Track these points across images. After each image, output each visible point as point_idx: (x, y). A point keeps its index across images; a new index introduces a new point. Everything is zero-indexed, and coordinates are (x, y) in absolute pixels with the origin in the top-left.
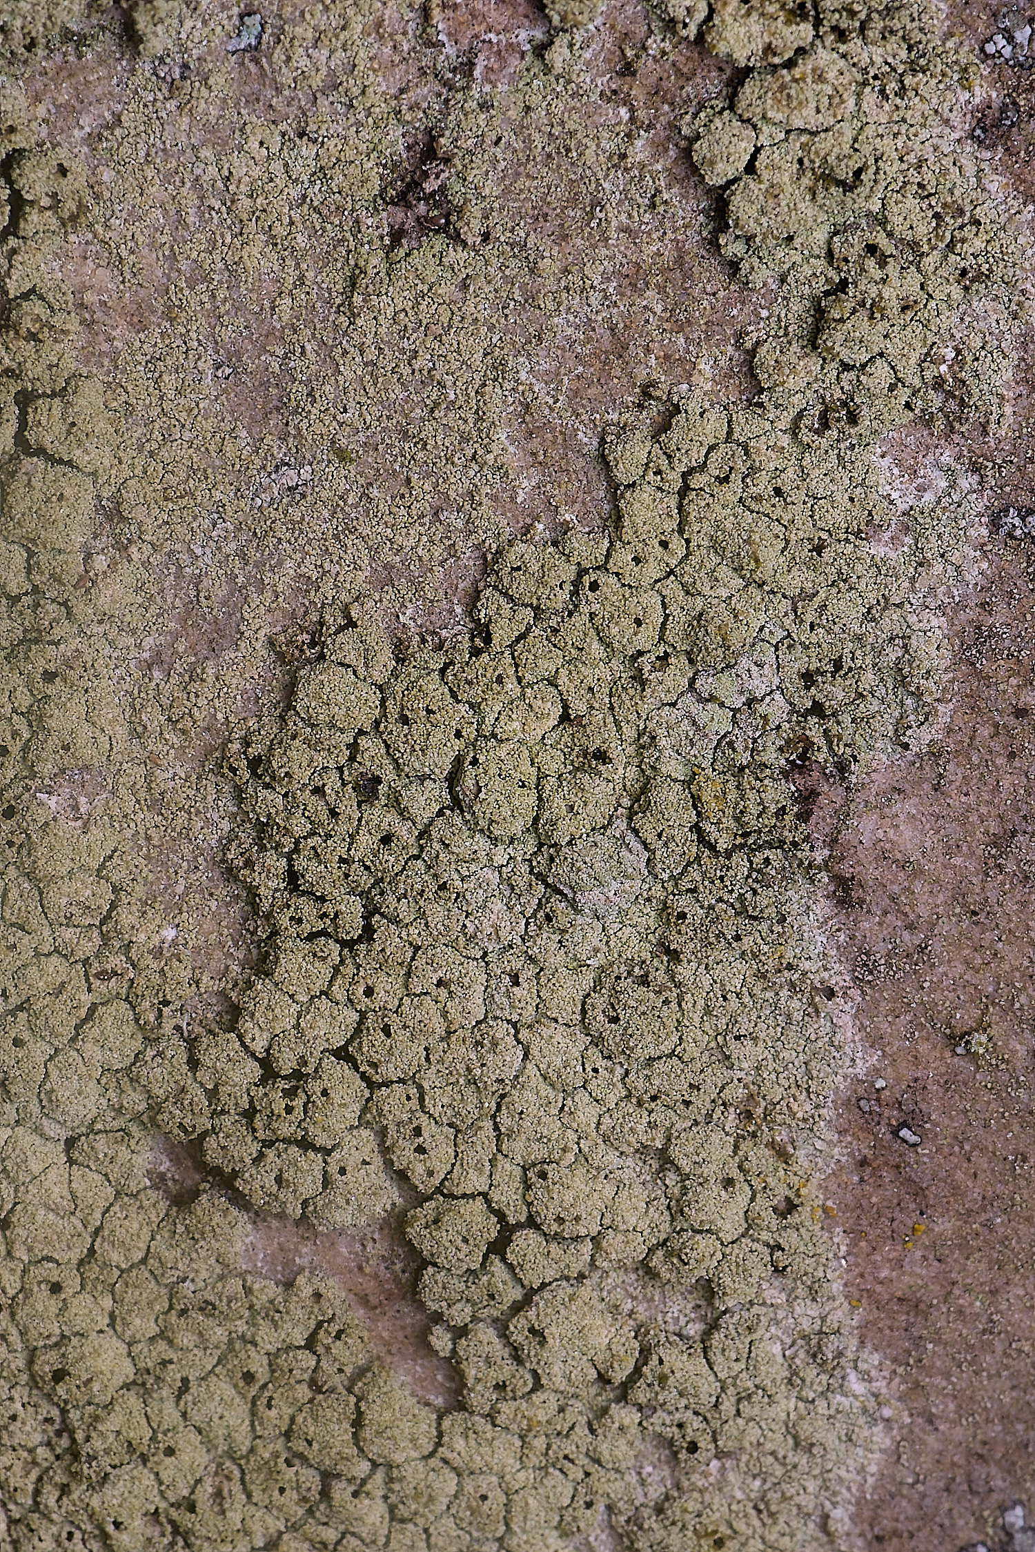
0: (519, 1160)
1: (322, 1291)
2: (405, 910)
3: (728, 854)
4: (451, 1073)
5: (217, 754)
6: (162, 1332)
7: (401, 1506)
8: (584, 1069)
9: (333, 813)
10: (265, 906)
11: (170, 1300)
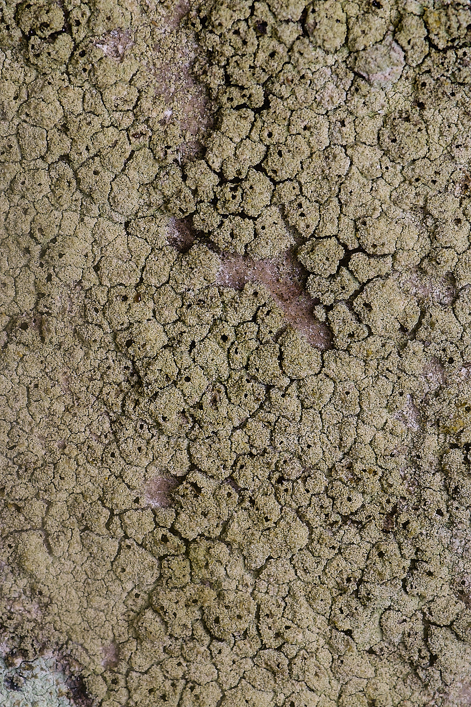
0: (352, 217)
1: (258, 291)
2: (285, 91)
3: (445, 51)
4: (314, 174)
5: (185, 18)
6: (180, 317)
7: (306, 400)
8: (381, 168)
9: (245, 43)
10: (214, 94)
11: (182, 301)
